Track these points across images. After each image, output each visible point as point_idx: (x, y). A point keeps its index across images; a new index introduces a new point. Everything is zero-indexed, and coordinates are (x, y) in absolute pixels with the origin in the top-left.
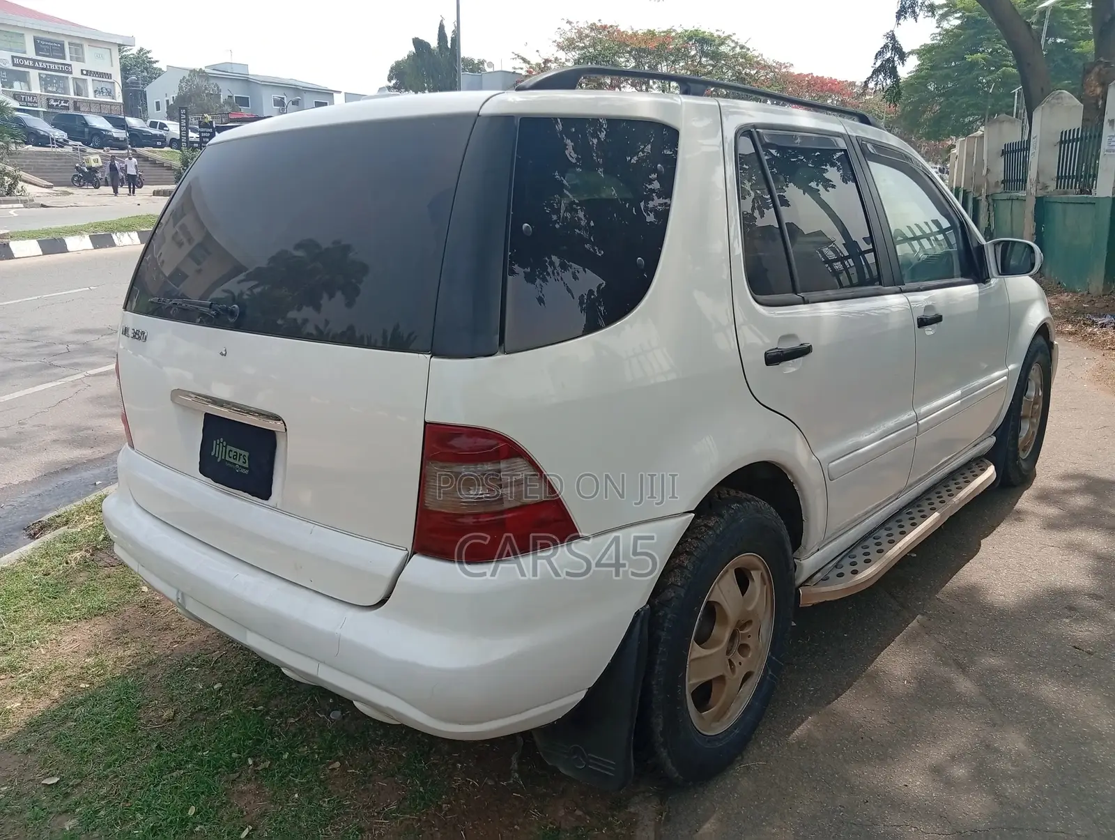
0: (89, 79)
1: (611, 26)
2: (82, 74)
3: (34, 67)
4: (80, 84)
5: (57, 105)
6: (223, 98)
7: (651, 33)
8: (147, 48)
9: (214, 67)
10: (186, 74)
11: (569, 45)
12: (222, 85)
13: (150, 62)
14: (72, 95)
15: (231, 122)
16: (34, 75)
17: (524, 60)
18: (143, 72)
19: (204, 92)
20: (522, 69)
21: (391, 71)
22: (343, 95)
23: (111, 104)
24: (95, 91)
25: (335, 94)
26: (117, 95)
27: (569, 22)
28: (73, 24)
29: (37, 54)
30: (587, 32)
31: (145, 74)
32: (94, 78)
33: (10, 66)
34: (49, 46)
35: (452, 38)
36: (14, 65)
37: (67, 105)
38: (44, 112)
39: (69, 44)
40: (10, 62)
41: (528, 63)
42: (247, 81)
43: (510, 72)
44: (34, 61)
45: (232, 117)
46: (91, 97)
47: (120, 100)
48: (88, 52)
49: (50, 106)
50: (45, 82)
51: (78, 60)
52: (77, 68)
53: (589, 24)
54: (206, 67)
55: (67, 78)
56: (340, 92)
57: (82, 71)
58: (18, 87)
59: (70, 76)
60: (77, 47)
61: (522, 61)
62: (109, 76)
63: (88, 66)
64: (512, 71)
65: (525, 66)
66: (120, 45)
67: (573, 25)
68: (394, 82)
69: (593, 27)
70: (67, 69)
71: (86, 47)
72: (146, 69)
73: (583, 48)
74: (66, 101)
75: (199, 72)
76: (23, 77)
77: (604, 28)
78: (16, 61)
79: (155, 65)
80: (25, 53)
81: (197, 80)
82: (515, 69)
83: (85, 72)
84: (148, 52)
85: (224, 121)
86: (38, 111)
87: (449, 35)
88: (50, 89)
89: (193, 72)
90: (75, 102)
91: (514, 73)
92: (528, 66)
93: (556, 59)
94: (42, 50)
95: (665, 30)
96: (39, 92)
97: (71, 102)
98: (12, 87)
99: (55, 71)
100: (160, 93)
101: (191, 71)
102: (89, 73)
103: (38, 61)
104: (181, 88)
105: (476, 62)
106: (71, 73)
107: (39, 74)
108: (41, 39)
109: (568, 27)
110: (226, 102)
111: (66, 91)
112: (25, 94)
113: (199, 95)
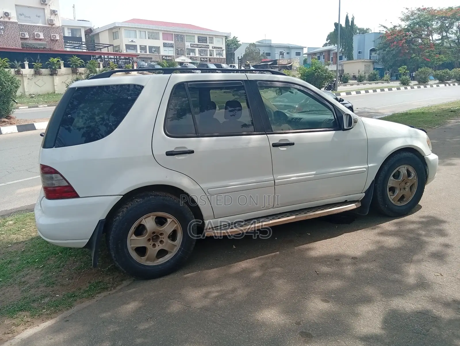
0: (215, 50)
1: (428, 8)
2: (212, 48)
3: (197, 47)
4: (212, 52)
5: (204, 60)
6: (261, 53)
7: (451, 9)
8: (236, 36)
9: (259, 42)
10: (248, 45)
11: (407, 18)
12: (261, 49)
13: (237, 42)
14: (209, 56)
15: (262, 63)
16: (197, 50)
17: (384, 27)
18: (234, 45)
19: (254, 52)
20: (383, 31)
21: (328, 37)
22: (307, 48)
23: (222, 59)
24: (216, 54)
25: (304, 48)
26: (224, 55)
27: (407, 9)
28: (210, 30)
29: (198, 42)
30: (416, 12)
31: (235, 46)
32: (216, 49)
33: (190, 47)
34: (202, 39)
35: (351, 21)
36: (191, 47)
37: (207, 60)
38: (199, 63)
39: (209, 37)
40: (190, 46)
41: (387, 28)
42: (270, 46)
43: (378, 33)
44: (197, 45)
45: (263, 61)
46: (215, 56)
47: (225, 57)
48: (215, 39)
49: (201, 61)
50: (200, 52)
51: (211, 43)
52: (211, 46)
53: (417, 9)
54: (256, 42)
55: (207, 50)
56: (306, 47)
57: (212, 47)
58: (192, 55)
59: (208, 49)
60: (211, 39)
61: (383, 27)
62: (221, 48)
63: (215, 45)
64: (379, 32)
65: (385, 30)
66: (225, 36)
67: (409, 10)
68: (329, 41)
69: (419, 10)
70: (207, 47)
71: (214, 38)
72: (235, 44)
73: (413, 19)
74: (206, 59)
75: (252, 44)
76: (193, 51)
77: (424, 9)
78: (192, 45)
79: (239, 43)
80: (195, 42)
81: (252, 48)
82: (380, 31)
83: (213, 48)
84: (237, 38)
85: (260, 63)
86: (198, 63)
87: (350, 20)
88: (202, 54)
89: (251, 44)
90: (210, 59)
91: (380, 33)
92: (386, 30)
93: (400, 26)
94: (200, 41)
95: (458, 6)
96: (198, 56)
97: (208, 59)
98: (190, 55)
99: (205, 48)
100: (239, 53)
101: (250, 44)
102: (215, 48)
103: (198, 45)
104: (246, 51)
105: (365, 29)
106: (209, 48)
107: (199, 49)
108: (200, 37)
109: (407, 11)
110: (262, 55)
111: (207, 55)
112: (193, 57)
113: (252, 53)
